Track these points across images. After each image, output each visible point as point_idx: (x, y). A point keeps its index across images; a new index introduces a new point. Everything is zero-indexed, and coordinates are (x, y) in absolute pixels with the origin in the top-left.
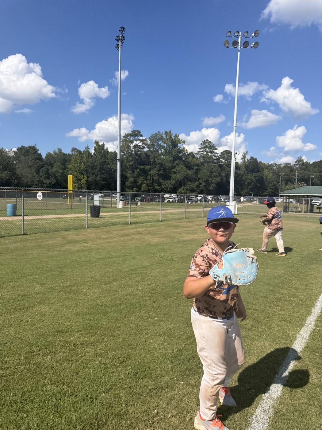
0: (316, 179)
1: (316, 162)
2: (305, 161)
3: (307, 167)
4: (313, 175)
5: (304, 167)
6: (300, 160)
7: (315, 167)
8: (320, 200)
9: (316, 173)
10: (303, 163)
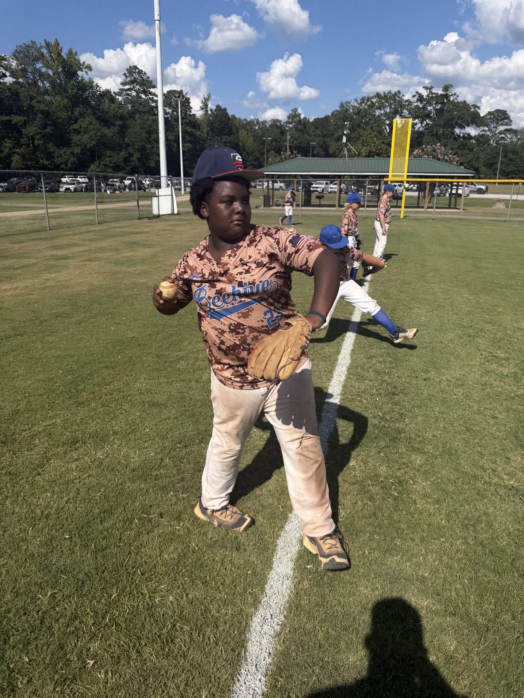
0: (319, 149)
1: (318, 119)
2: (302, 116)
3: (305, 127)
4: (314, 141)
5: (300, 127)
6: (294, 116)
7: (317, 128)
8: (322, 184)
9: (319, 138)
10: (300, 120)
